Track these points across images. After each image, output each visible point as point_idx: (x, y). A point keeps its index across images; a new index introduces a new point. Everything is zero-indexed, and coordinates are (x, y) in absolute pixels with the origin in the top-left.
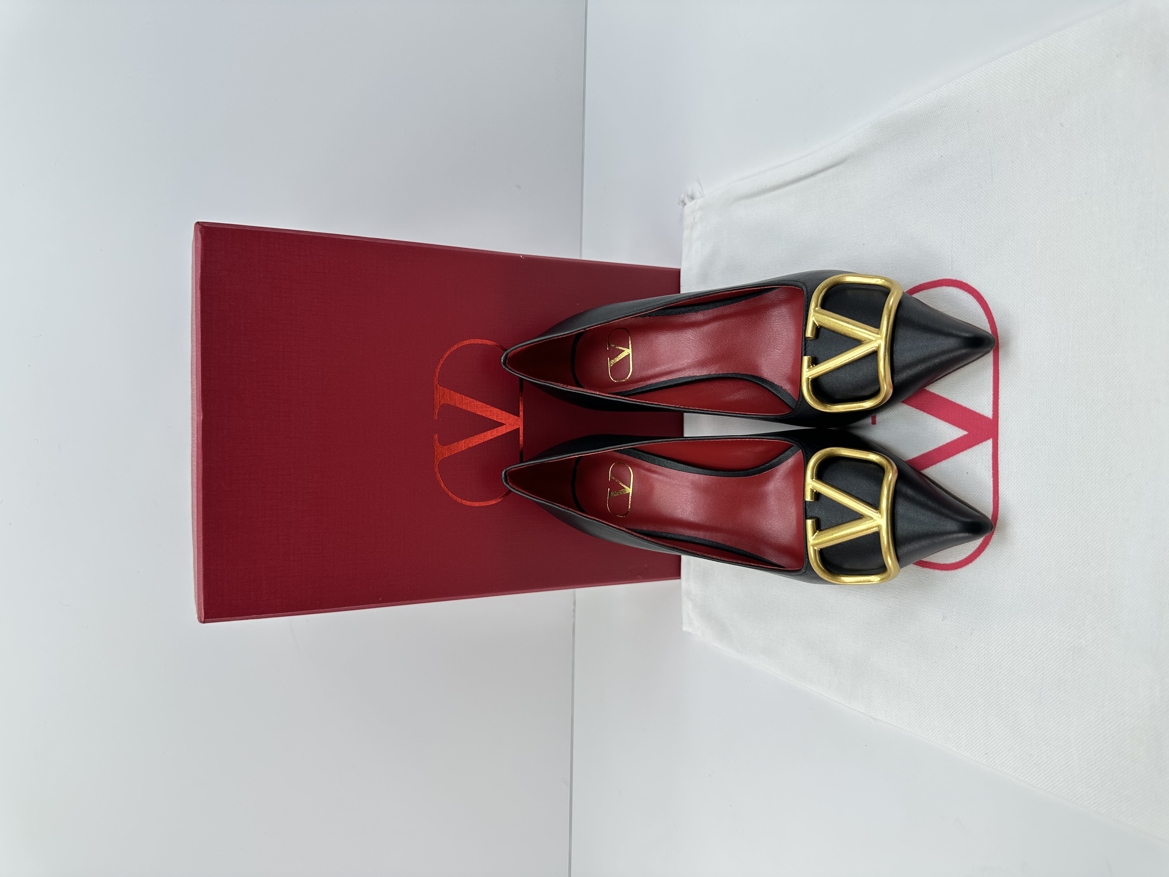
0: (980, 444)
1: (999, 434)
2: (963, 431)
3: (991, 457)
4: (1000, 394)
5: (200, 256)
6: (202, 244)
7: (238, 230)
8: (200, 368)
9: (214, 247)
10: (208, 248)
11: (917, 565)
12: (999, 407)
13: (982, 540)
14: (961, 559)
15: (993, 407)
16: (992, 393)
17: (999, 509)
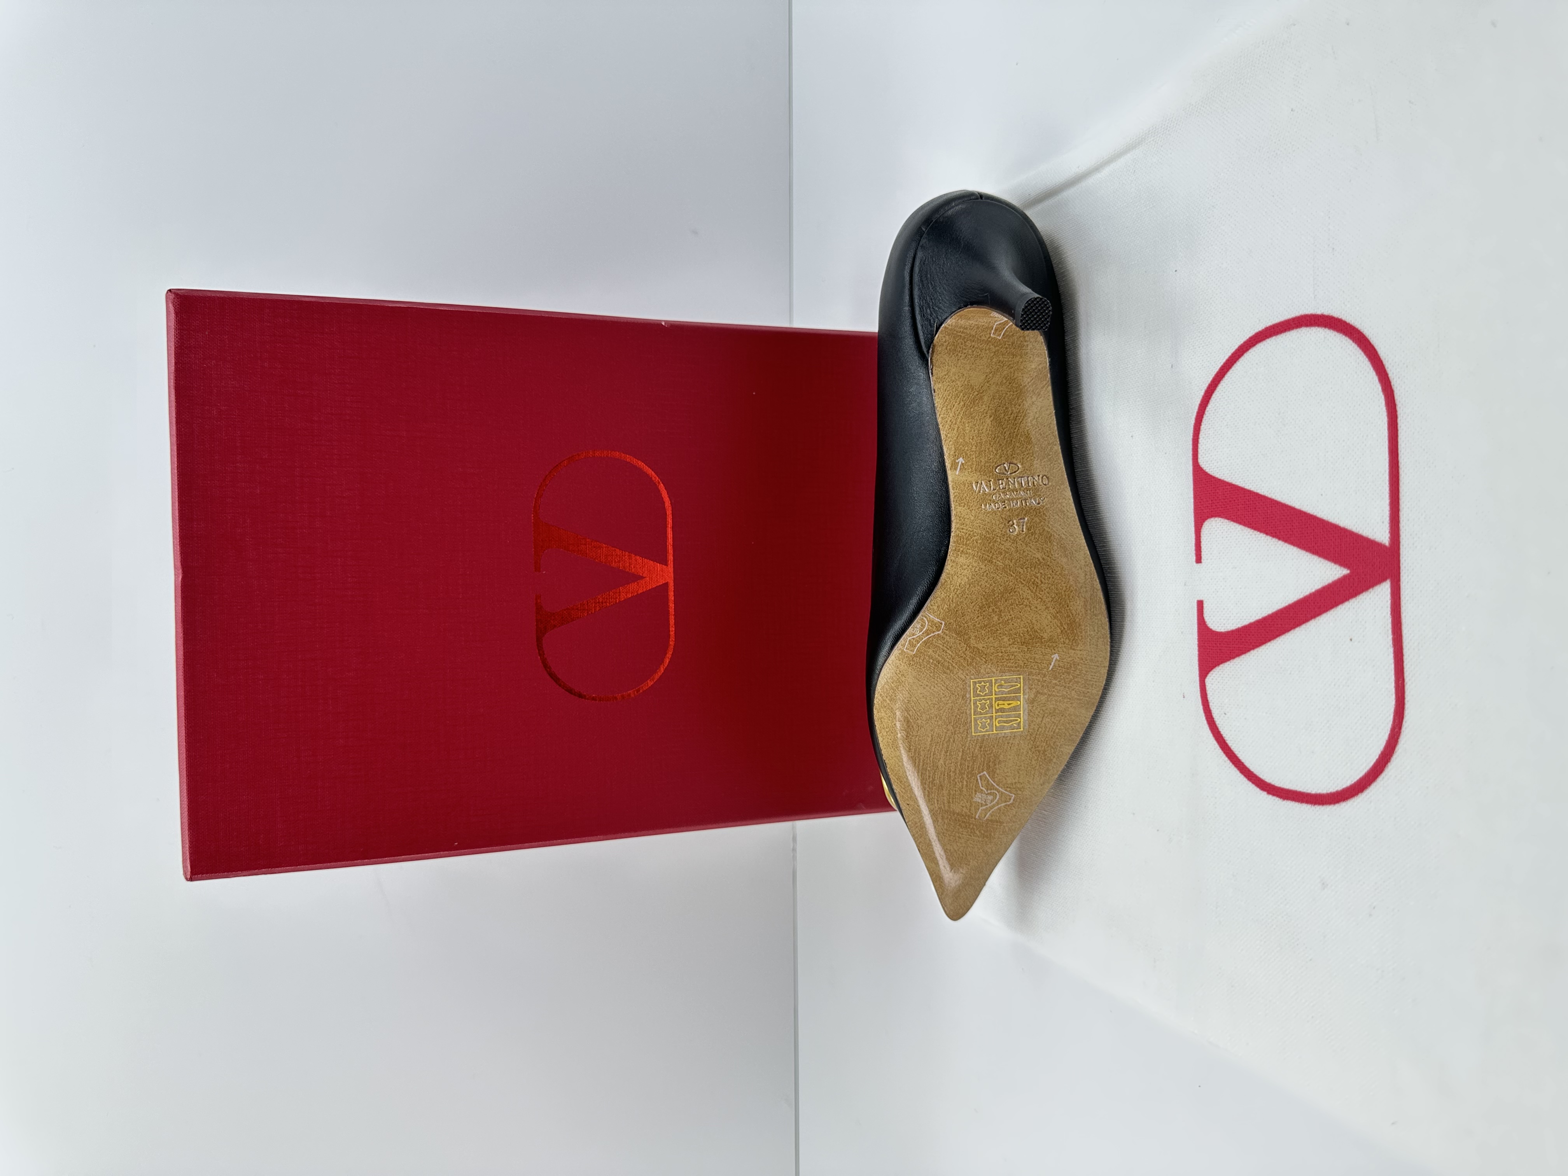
0: (1371, 590)
1: (1401, 571)
2: (1342, 568)
3: (1389, 611)
4: (1401, 502)
5: (174, 340)
6: (176, 321)
7: (229, 298)
8: (177, 504)
9: (194, 326)
10: (184, 326)
11: (1274, 795)
12: (1400, 525)
13: (1380, 753)
14: (1344, 786)
15: (1390, 526)
16: (1388, 502)
17: (1406, 701)
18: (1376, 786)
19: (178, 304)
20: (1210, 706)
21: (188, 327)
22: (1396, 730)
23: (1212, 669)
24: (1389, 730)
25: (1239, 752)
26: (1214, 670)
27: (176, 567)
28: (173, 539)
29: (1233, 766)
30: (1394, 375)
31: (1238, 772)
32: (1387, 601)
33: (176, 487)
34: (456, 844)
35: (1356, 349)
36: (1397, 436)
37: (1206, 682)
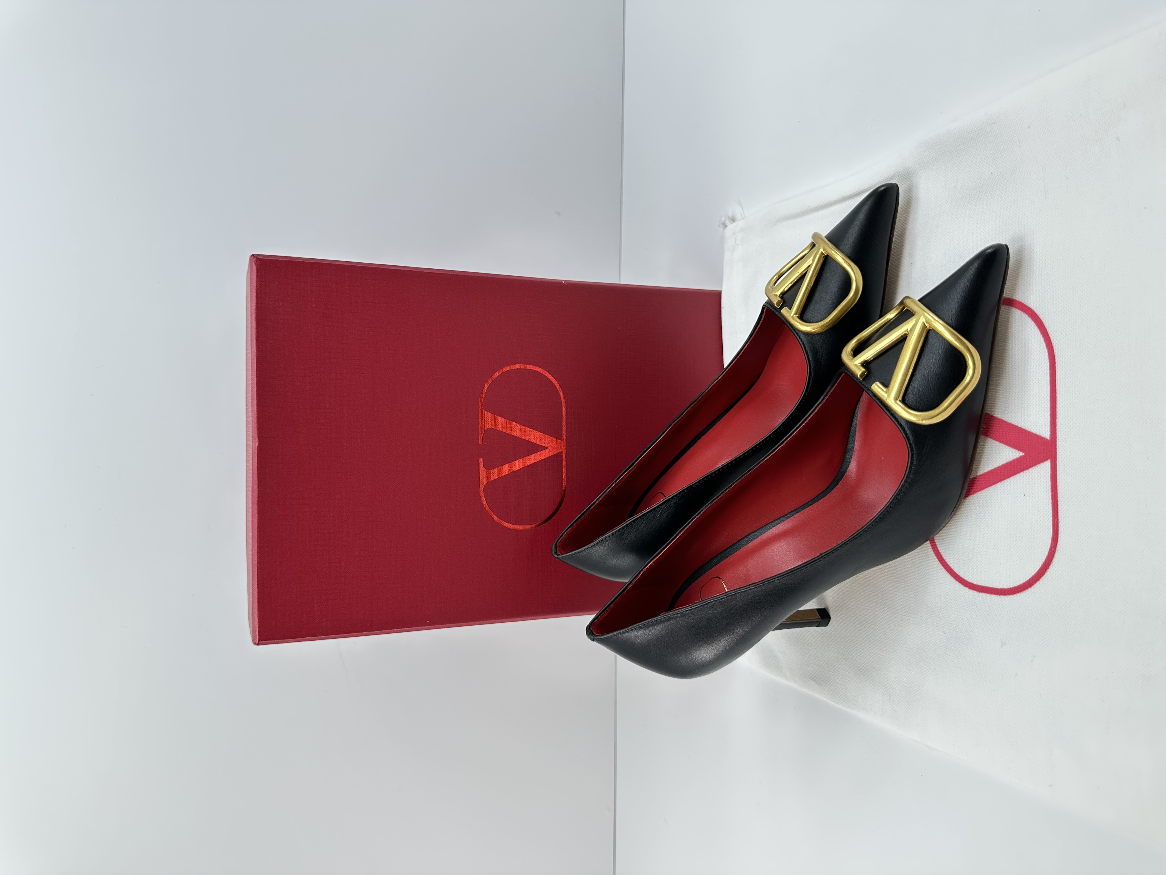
0: (1038, 465)
1: (1057, 455)
2: (1019, 452)
3: (1049, 478)
4: (1058, 414)
6: (258, 275)
8: (255, 396)
10: (263, 279)
11: (973, 589)
12: (1057, 427)
13: (1042, 563)
14: (1019, 584)
15: (1050, 428)
16: (1049, 413)
17: (1059, 532)
18: (1039, 583)
19: (259, 264)
22: (1053, 550)
24: (1048, 549)
25: (951, 563)
27: (253, 437)
29: (947, 572)
30: (1054, 337)
33: (255, 385)
34: (428, 621)
35: (1031, 322)
36: (1055, 374)
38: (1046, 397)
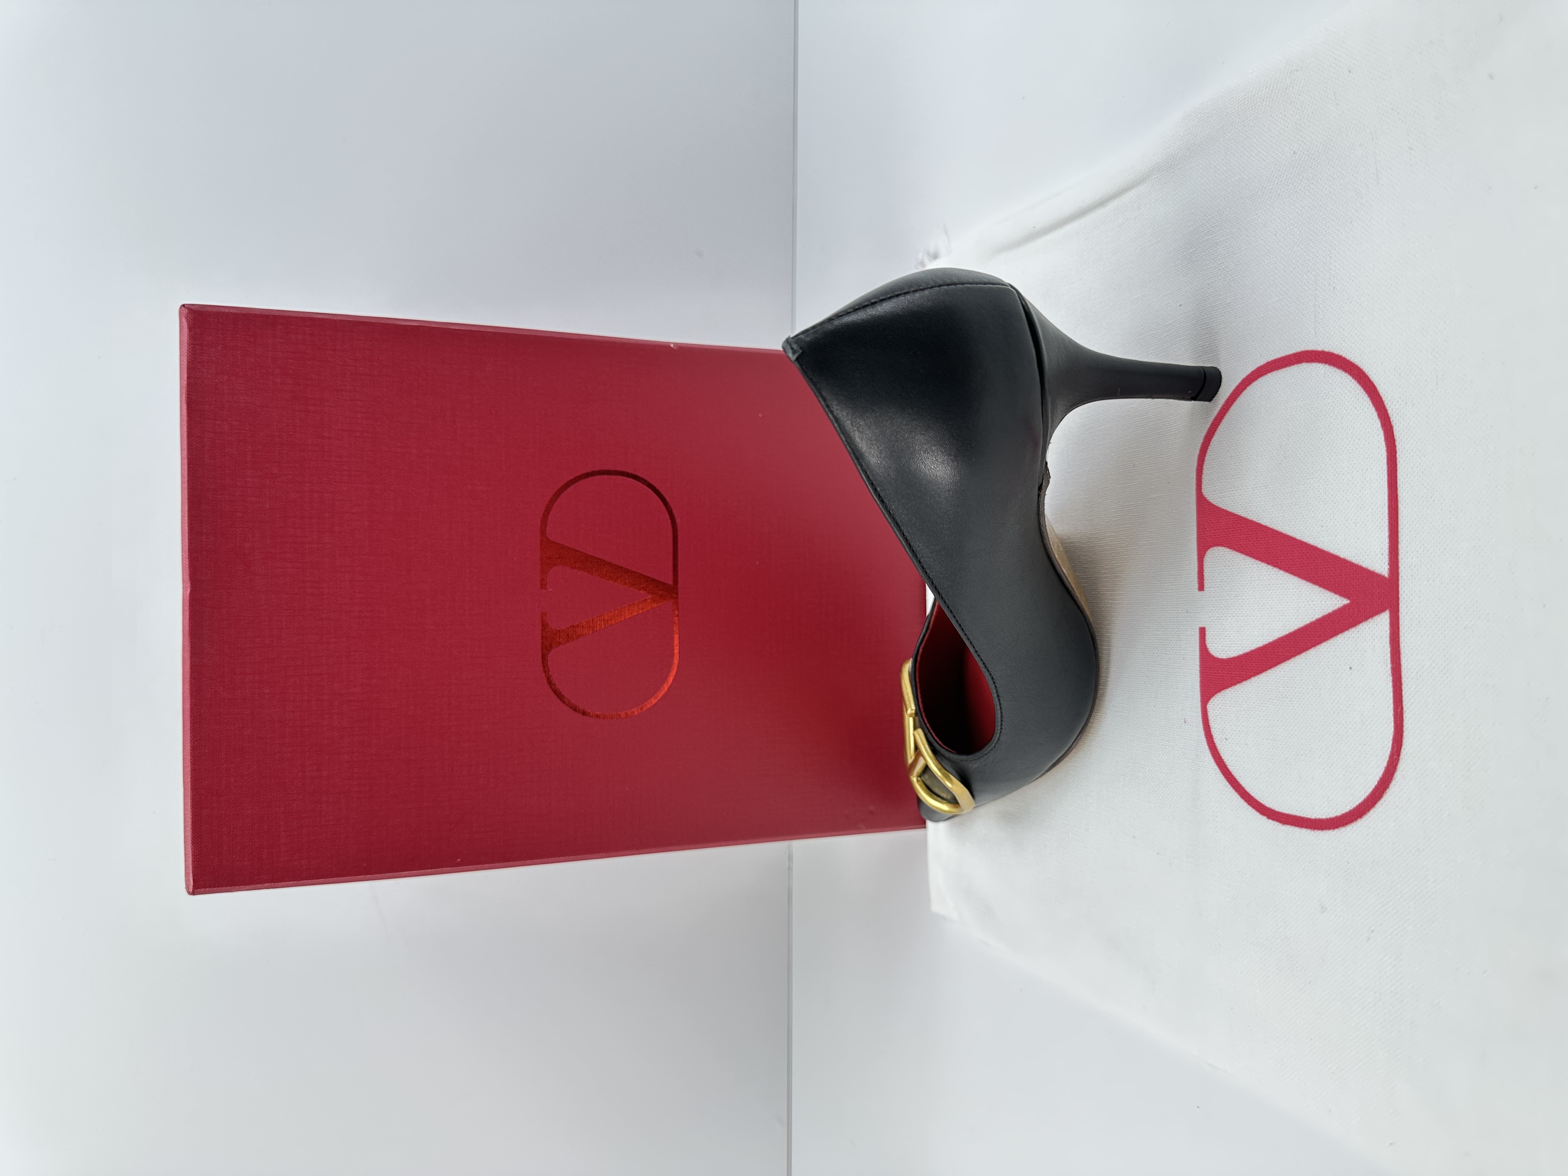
0: (1370, 620)
1: (1400, 602)
2: (1342, 598)
3: (1388, 640)
4: (1400, 535)
5: (186, 354)
6: (190, 336)
7: (243, 315)
8: (186, 518)
9: (207, 341)
10: (197, 341)
11: (1274, 819)
12: (1399, 557)
13: (1378, 779)
14: (1344, 812)
15: (1389, 558)
16: (1387, 534)
17: (1405, 728)
18: (1373, 812)
19: (192, 319)
20: (1212, 732)
21: (201, 342)
22: (1395, 757)
23: (1214, 695)
24: (1388, 756)
25: (1240, 777)
26: (1216, 696)
27: (185, 580)
28: (182, 552)
29: (1234, 791)
30: (1394, 410)
31: (1238, 797)
32: (1386, 631)
33: (186, 501)
34: (459, 860)
35: (1356, 385)
36: (1396, 471)
37: (1207, 708)
38: (1383, 508)
